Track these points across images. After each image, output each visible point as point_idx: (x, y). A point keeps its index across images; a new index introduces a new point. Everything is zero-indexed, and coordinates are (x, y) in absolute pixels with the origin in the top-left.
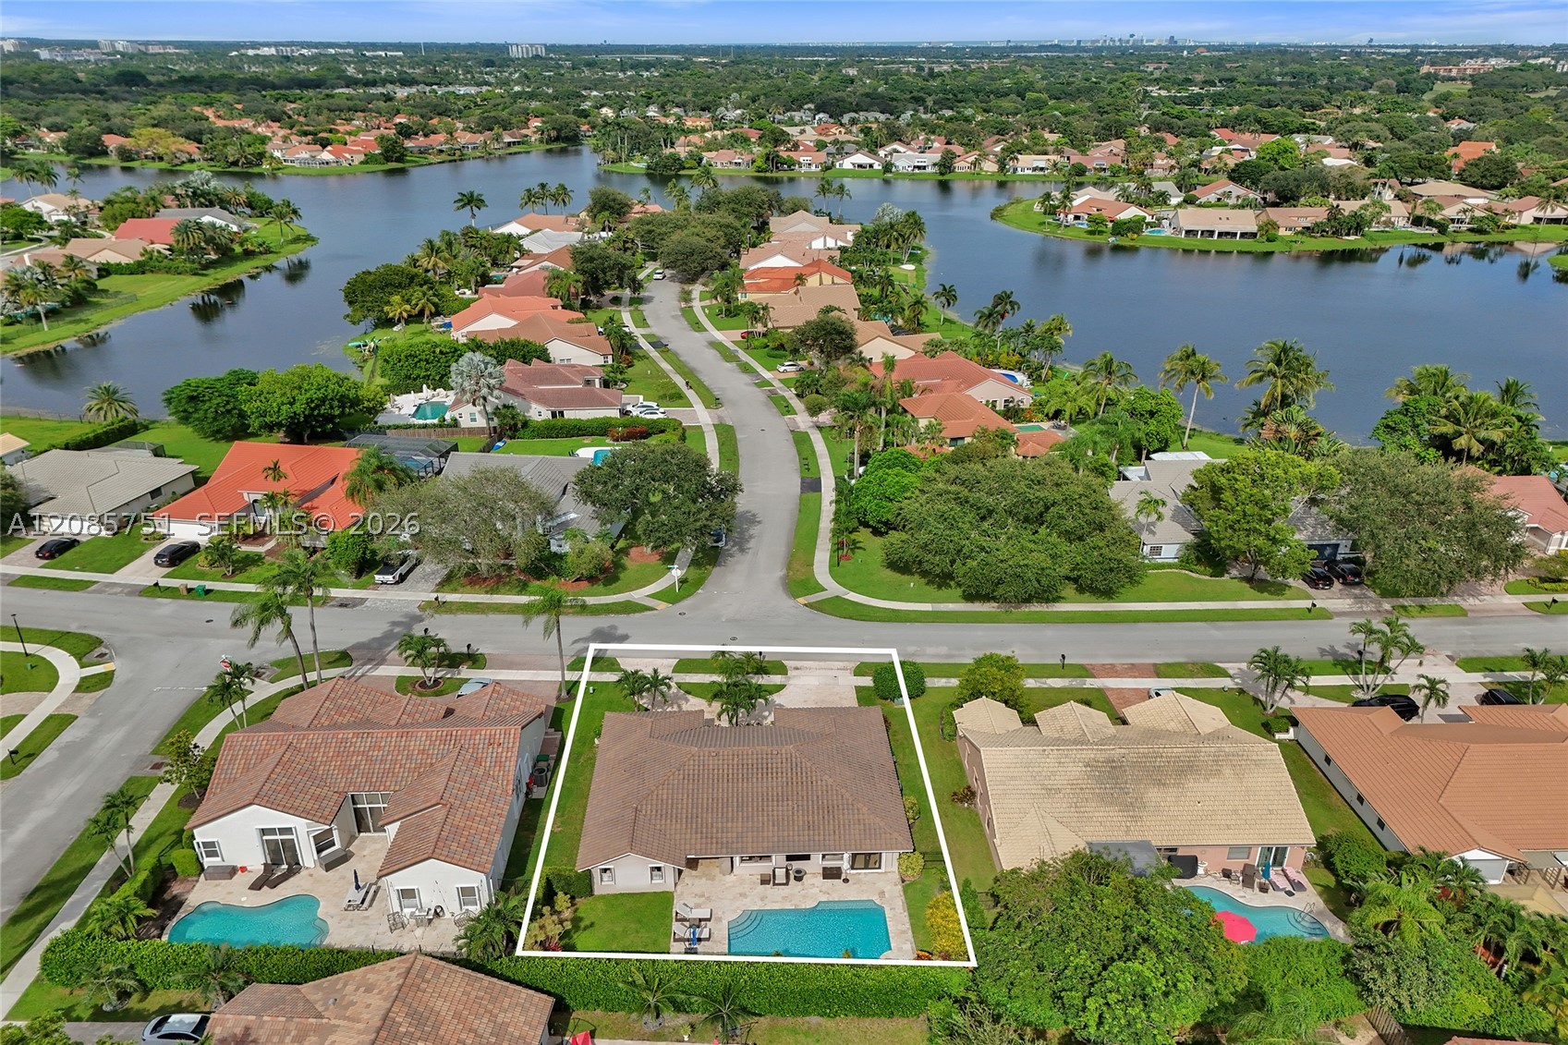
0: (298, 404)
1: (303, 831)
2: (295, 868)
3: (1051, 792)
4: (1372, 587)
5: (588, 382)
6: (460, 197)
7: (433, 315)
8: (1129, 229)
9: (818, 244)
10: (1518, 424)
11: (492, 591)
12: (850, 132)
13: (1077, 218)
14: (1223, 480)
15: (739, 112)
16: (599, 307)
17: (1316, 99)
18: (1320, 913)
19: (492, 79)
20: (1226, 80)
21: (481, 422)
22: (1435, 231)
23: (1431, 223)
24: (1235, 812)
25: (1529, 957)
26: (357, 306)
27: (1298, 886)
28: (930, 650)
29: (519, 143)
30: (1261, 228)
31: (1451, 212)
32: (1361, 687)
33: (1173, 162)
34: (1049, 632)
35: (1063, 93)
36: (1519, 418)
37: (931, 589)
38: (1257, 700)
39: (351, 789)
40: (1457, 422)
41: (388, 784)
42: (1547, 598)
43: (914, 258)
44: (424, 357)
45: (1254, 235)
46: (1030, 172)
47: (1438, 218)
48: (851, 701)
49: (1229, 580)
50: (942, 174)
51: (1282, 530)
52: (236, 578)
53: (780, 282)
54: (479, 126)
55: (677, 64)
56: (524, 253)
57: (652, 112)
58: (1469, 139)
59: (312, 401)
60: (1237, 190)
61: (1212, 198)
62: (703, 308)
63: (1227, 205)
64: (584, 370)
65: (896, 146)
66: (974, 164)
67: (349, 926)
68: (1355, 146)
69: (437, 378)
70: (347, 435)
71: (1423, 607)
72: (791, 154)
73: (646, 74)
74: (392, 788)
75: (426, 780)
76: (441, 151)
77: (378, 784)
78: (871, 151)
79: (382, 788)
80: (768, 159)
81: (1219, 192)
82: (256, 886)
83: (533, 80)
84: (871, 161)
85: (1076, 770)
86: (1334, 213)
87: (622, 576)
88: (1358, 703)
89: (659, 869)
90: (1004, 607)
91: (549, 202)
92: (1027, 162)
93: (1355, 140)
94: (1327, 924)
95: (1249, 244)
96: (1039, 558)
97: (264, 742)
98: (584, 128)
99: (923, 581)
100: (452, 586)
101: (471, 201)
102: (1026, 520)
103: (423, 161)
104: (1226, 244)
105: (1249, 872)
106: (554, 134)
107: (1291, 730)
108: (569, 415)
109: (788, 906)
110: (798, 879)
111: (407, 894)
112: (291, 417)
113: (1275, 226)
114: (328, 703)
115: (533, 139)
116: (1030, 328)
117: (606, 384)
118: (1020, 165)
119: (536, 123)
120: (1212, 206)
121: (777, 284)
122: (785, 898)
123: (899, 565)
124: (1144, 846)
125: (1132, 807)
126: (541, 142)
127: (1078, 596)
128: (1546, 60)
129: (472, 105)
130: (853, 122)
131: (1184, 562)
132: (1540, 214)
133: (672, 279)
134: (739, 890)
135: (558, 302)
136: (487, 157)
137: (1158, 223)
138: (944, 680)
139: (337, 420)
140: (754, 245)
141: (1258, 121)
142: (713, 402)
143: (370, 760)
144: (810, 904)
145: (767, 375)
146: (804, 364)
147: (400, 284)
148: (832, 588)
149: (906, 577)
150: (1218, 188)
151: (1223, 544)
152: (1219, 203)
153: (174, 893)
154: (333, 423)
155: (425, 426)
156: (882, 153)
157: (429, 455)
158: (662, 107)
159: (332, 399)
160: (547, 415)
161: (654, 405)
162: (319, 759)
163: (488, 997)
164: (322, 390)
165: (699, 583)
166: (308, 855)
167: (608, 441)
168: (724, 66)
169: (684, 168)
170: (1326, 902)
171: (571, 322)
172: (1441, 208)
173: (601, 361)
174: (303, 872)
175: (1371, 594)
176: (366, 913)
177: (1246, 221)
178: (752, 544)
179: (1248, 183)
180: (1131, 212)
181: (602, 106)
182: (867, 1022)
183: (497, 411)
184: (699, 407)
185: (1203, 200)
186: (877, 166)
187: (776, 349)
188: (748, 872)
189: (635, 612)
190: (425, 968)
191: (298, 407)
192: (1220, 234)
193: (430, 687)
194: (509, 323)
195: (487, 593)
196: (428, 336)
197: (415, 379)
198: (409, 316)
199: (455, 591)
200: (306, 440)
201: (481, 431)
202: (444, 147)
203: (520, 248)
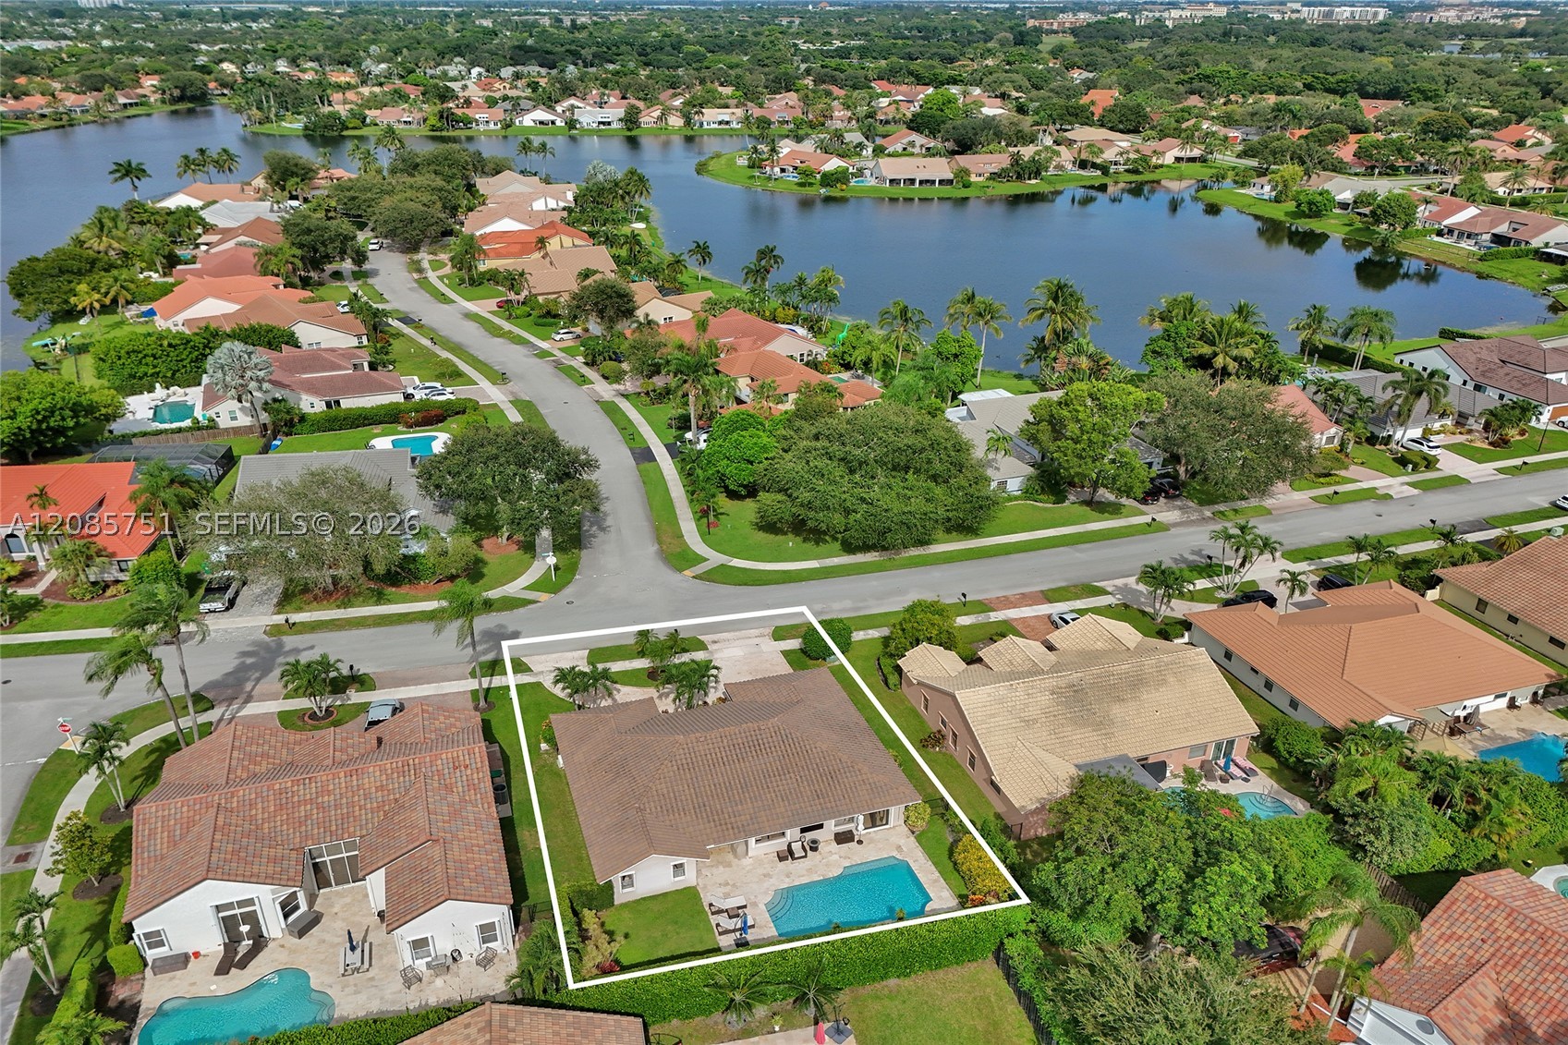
0: (20, 418)
1: (266, 899)
2: (259, 942)
3: (1029, 723)
4: (1189, 497)
5: (355, 366)
6: (115, 167)
7: (128, 303)
8: (838, 180)
9: (539, 205)
10: (1262, 341)
11: (345, 605)
12: (516, 87)
13: (783, 170)
14: (1065, 413)
15: (383, 66)
16: (321, 284)
17: (952, 52)
18: (1277, 792)
19: (69, 32)
20: (862, 34)
21: (244, 421)
22: (1099, 173)
23: (1095, 166)
24: (1188, 715)
25: (1472, 797)
26: (28, 298)
27: (1249, 773)
28: (836, 606)
29: (136, 104)
30: (956, 176)
31: (1109, 155)
32: (1220, 588)
33: (849, 114)
34: (936, 574)
35: (716, 46)
36: (1262, 336)
37: (810, 546)
38: (1144, 613)
39: (310, 842)
40: (1213, 344)
41: (352, 829)
42: (1330, 490)
43: (642, 218)
44: (150, 352)
45: (950, 182)
46: (716, 126)
47: (1098, 161)
48: (784, 668)
49: (1071, 504)
50: (629, 130)
51: (1127, 453)
52: (18, 627)
53: (519, 246)
54: (82, 85)
55: (288, 14)
56: (208, 228)
57: (282, 66)
58: (1095, 87)
59: (38, 413)
60: (919, 139)
61: (899, 148)
62: (441, 278)
63: (912, 154)
64: (347, 354)
65: (573, 101)
66: (660, 118)
67: (357, 992)
68: (1003, 96)
69: (169, 374)
70: (82, 448)
71: (1236, 511)
72: (466, 111)
73: (254, 26)
74: (358, 833)
75: (396, 819)
76: (43, 116)
77: (340, 832)
78: (550, 107)
79: (346, 835)
80: (442, 117)
81: (905, 141)
82: (222, 970)
83: (122, 32)
84: (553, 118)
85: (1045, 699)
86: (1016, 159)
87: (485, 571)
88: (1228, 603)
89: (681, 865)
90: (886, 555)
91: (211, 169)
92: (711, 116)
93: (1002, 90)
94: (1287, 802)
95: (947, 191)
96: (917, 504)
97: (185, 809)
98: (212, 85)
99: (799, 539)
100: (294, 605)
101: (129, 171)
102: (894, 469)
103: (22, 128)
104: (927, 191)
105: (1207, 767)
106: (177, 93)
107: (1186, 634)
108: (346, 403)
109: (816, 878)
110: (814, 849)
111: (419, 945)
112: (14, 434)
113: (967, 172)
114: (235, 754)
115: (152, 100)
116: (801, 282)
117: (373, 367)
118: (705, 119)
119: (149, 82)
120: (900, 155)
121: (516, 248)
122: (810, 871)
123: (769, 526)
124: (1124, 759)
125: (1102, 725)
126: (163, 102)
127: (946, 536)
128: (1124, 14)
129: (58, 63)
130: (517, 76)
131: (1028, 493)
132: (1182, 154)
133: (390, 248)
134: (760, 871)
135: (280, 281)
136: (103, 121)
137: (860, 172)
138: (862, 633)
139: (71, 433)
140: (470, 209)
141: (911, 73)
142: (500, 378)
143: (320, 807)
144: (837, 872)
145: (544, 345)
146: (578, 330)
147: (80, 270)
148: (715, 558)
149: (780, 538)
150: (902, 137)
151: (1072, 471)
152: (905, 152)
153: (121, 997)
154: (66, 436)
155: (180, 430)
156: (559, 109)
157: (205, 463)
158: (294, 61)
159: (61, 409)
160: (320, 406)
161: (438, 385)
162: (260, 816)
163: (578, 1032)
164: (49, 399)
165: (573, 568)
166: (274, 925)
167: (400, 428)
168: (340, 16)
169: (347, 128)
170: (1279, 782)
171: (304, 301)
172: (1102, 152)
173: (354, 342)
174: (271, 945)
175: (1191, 504)
176: (370, 974)
177: (940, 168)
178: (609, 521)
179: (927, 132)
180: (833, 164)
181: (221, 61)
182: (941, 973)
183: (266, 407)
184: (484, 384)
185: (891, 150)
186: (560, 123)
187: (544, 316)
188: (761, 851)
189: (517, 607)
190: (504, 1016)
191: (23, 421)
192: (921, 182)
193: (323, 718)
194: (231, 308)
195: (339, 607)
196: (127, 329)
197: (141, 378)
198: (103, 306)
199: (300, 610)
200: (31, 459)
201: (248, 430)
202: (45, 111)
203: (202, 222)
